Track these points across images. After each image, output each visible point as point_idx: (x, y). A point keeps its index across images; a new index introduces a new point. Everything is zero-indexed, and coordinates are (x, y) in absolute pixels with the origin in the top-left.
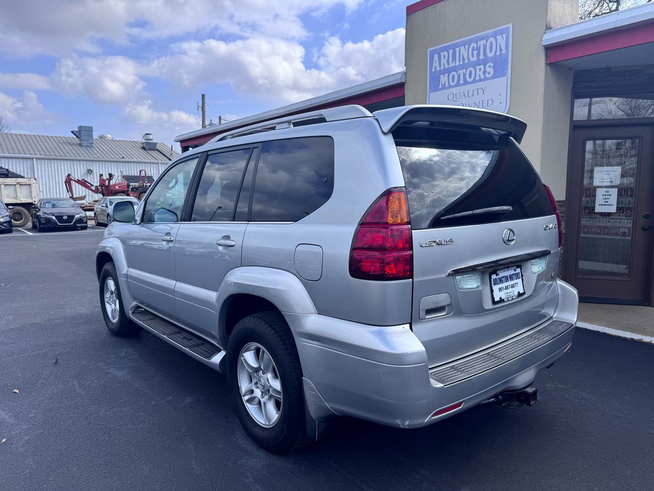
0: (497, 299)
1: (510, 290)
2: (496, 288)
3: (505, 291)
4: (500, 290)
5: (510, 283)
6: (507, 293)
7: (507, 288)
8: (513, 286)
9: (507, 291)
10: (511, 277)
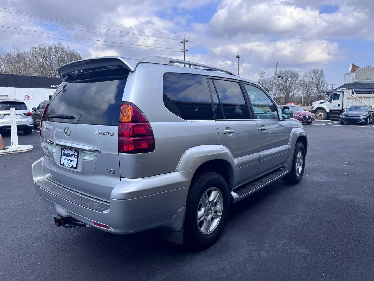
0: (62, 163)
1: (69, 162)
2: (63, 157)
3: (66, 161)
4: (65, 159)
5: (71, 158)
6: (67, 163)
7: (68, 160)
8: (71, 161)
9: (68, 162)
10: (71, 156)
